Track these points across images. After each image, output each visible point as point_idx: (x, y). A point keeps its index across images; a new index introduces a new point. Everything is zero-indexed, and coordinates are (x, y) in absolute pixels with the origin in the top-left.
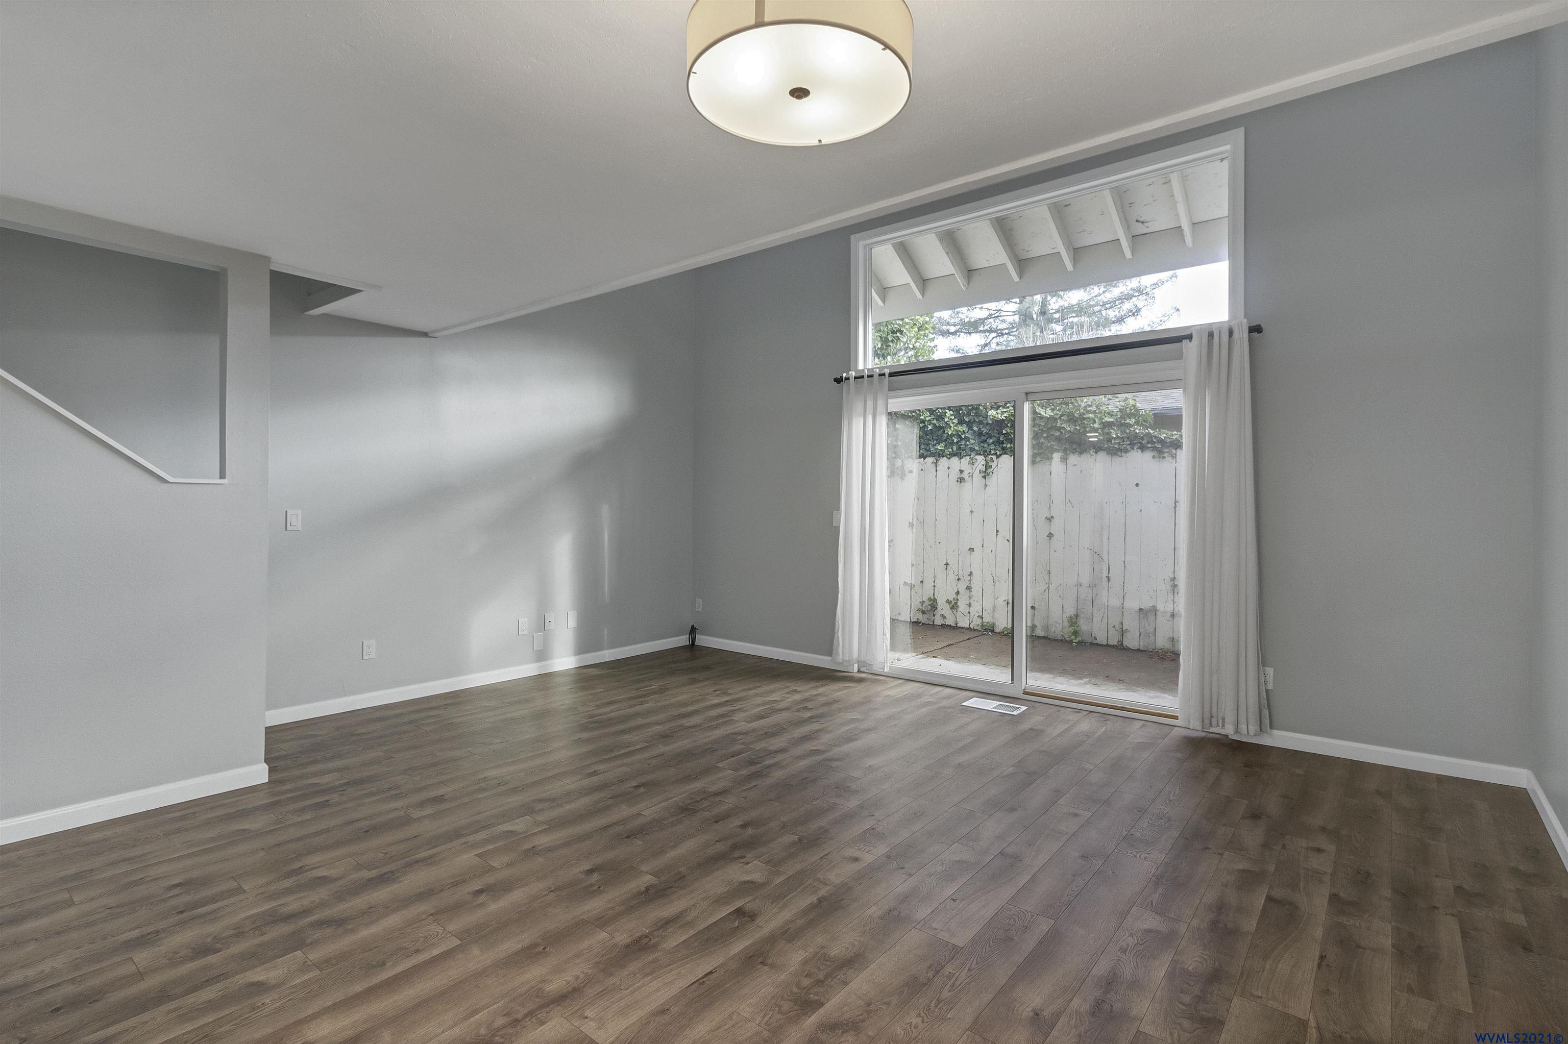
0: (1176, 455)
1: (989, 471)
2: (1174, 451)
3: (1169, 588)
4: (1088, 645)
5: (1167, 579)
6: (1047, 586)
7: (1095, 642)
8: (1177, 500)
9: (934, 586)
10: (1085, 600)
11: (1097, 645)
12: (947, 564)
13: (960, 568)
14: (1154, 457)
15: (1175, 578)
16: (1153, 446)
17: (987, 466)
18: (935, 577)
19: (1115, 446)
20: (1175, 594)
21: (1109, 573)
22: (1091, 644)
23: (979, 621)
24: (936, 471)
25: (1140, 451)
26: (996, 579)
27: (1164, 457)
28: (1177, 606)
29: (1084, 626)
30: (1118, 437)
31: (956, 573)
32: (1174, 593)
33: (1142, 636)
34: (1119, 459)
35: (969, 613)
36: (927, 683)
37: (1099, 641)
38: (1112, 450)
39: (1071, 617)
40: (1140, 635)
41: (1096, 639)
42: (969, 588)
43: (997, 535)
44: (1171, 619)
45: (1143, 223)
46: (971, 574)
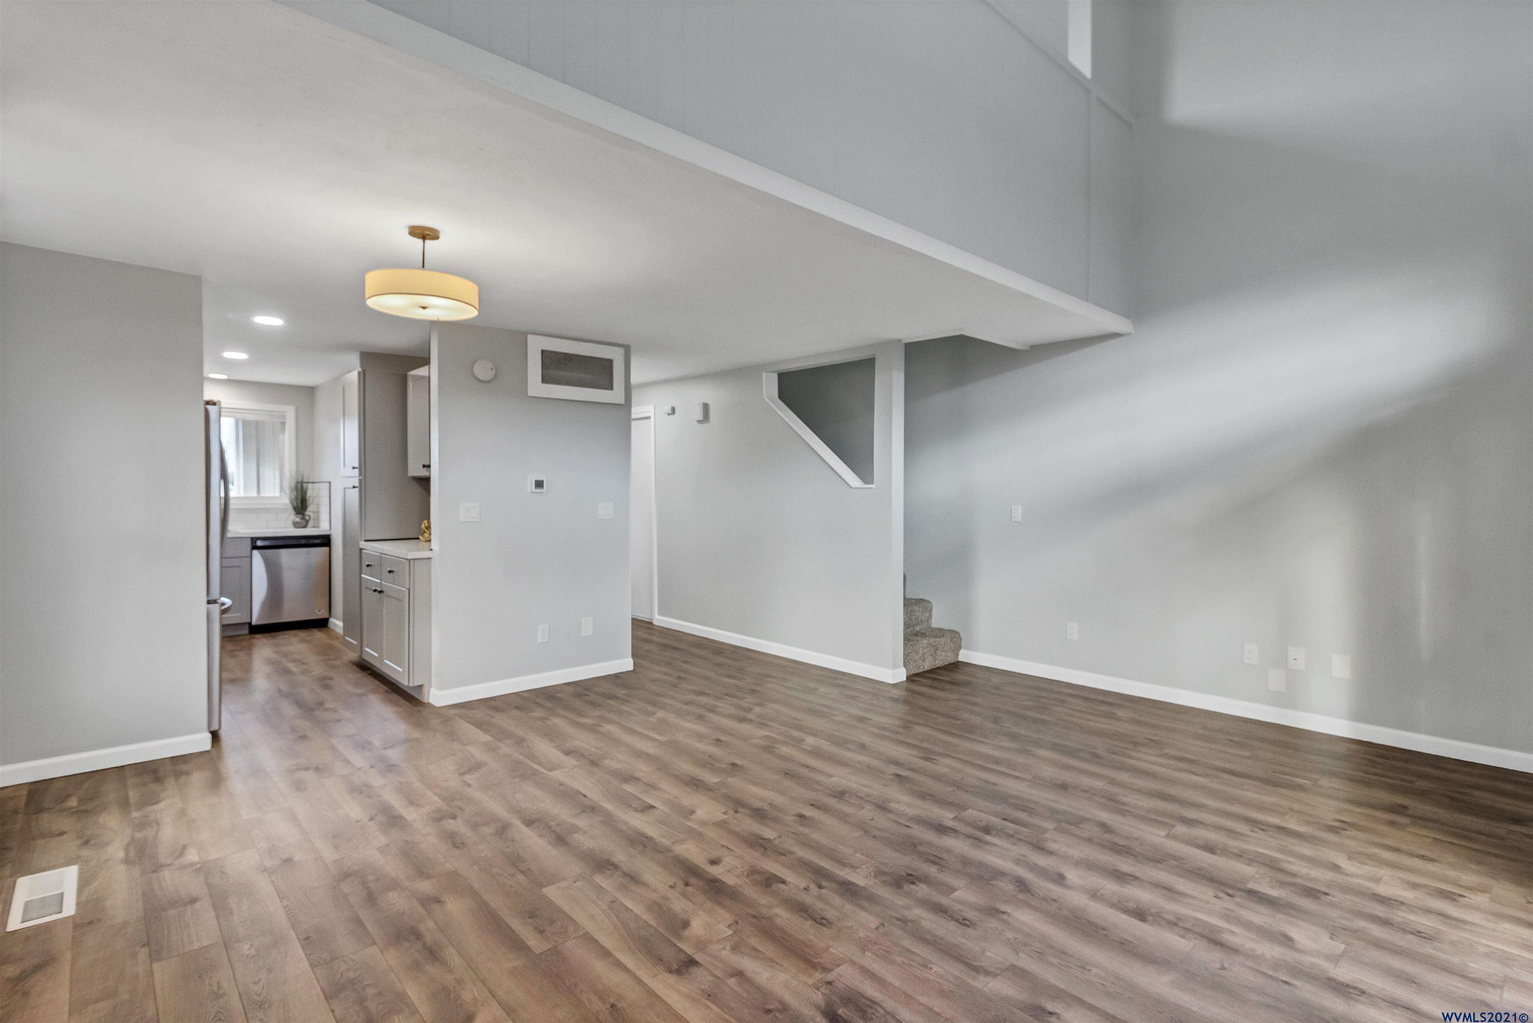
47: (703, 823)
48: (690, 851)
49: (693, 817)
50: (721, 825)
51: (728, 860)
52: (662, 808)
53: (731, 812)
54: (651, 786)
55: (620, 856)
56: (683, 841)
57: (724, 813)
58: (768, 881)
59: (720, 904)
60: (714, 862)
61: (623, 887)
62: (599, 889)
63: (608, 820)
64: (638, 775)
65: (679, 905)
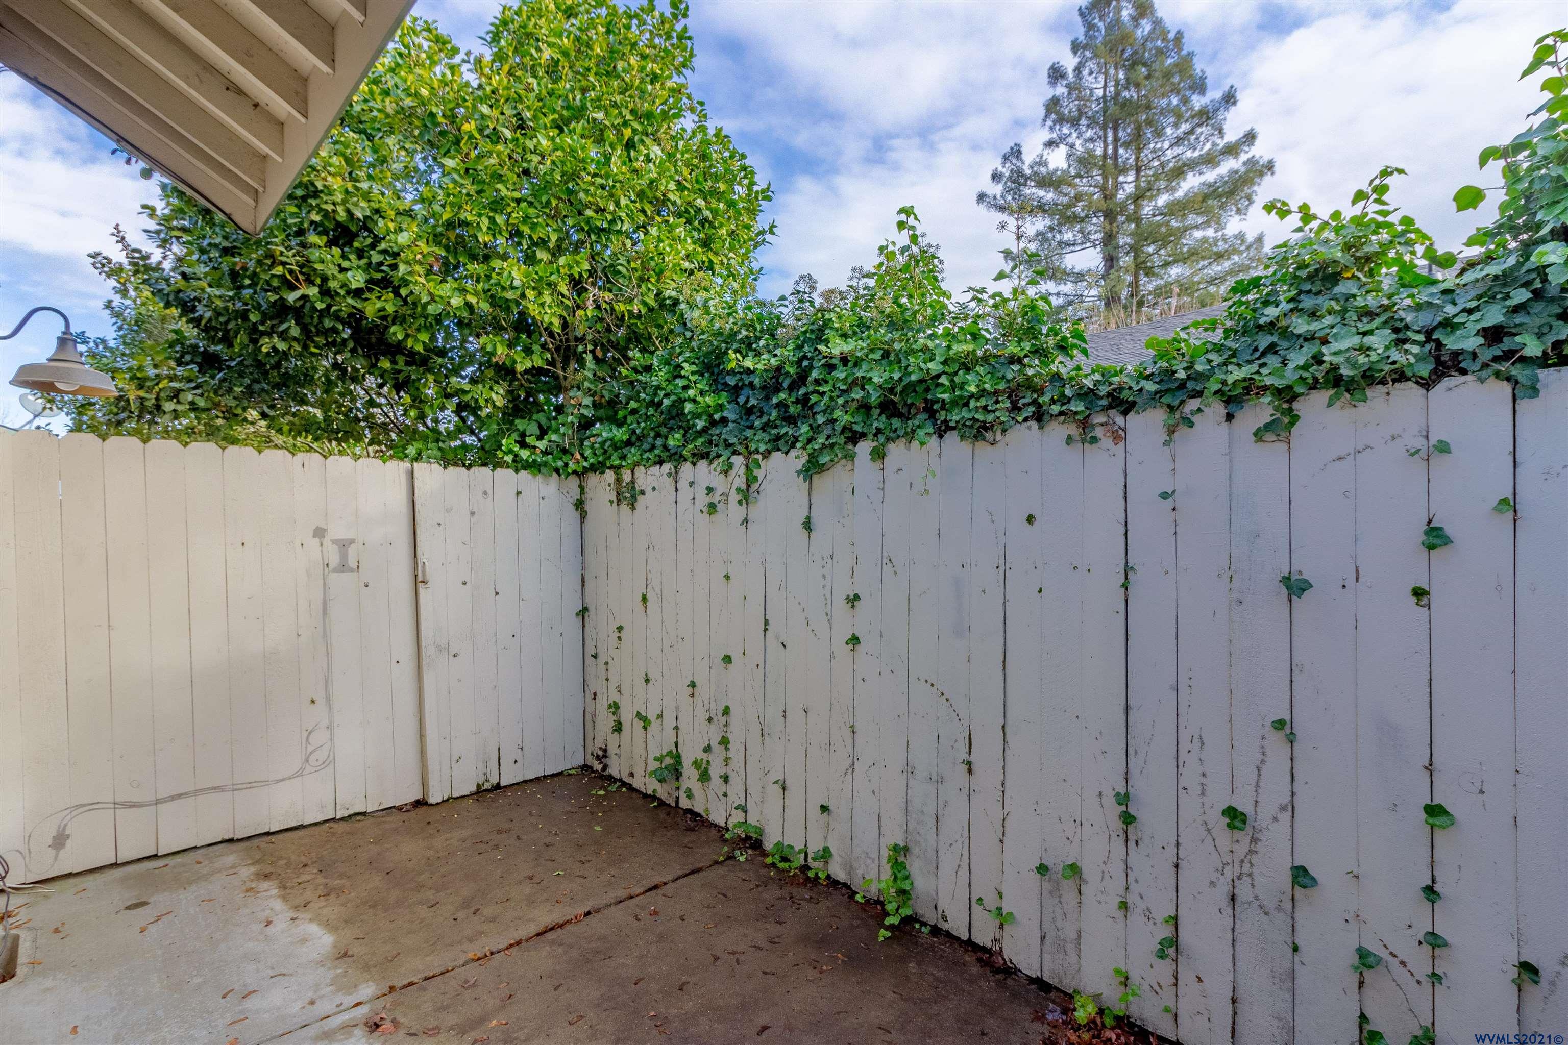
0: (1124, 430)
1: (755, 486)
2: (1120, 420)
3: (1113, 820)
6: (850, 761)
7: (940, 929)
8: (1130, 565)
9: (676, 728)
10: (921, 812)
11: (946, 936)
12: (693, 685)
13: (712, 699)
15: (1127, 795)
16: (1064, 408)
17: (750, 480)
18: (677, 708)
19: (977, 416)
20: (1132, 844)
21: (969, 752)
23: (738, 817)
24: (677, 490)
25: (1034, 425)
26: (766, 731)
27: (1094, 440)
28: (1136, 881)
30: (983, 393)
31: (707, 707)
32: (1127, 840)
33: (1048, 942)
34: (988, 449)
35: (725, 795)
38: (972, 427)
39: (896, 850)
40: (1043, 938)
42: (724, 742)
43: (766, 630)
44: (1120, 914)
46: (726, 712)
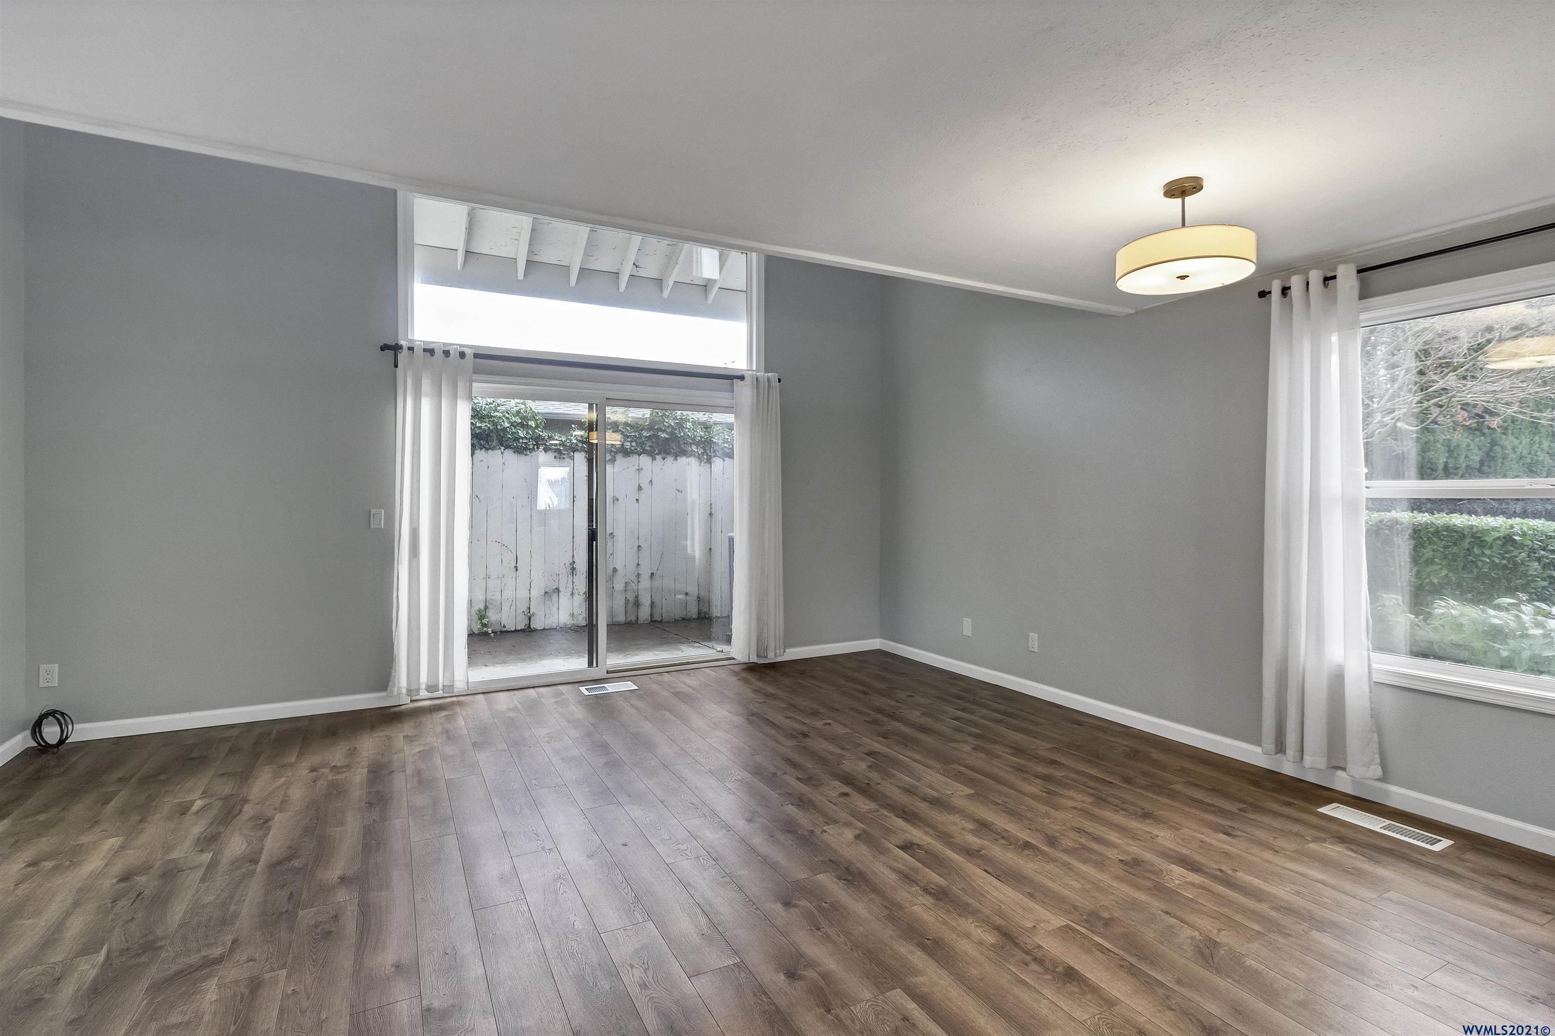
3: (569, 570)
4: (499, 633)
5: (568, 564)
7: (505, 629)
10: (494, 591)
11: (506, 632)
14: (555, 457)
20: (574, 575)
21: (516, 564)
22: (501, 632)
29: (492, 616)
34: (524, 457)
36: (508, 690)
37: (508, 628)
38: (520, 449)
39: (480, 611)
40: (545, 615)
41: (504, 627)
45: (637, 267)
47: (848, 825)
48: (863, 804)
49: (857, 832)
50: (831, 820)
51: (834, 794)
52: (890, 846)
53: (818, 831)
54: (907, 877)
55: (923, 807)
56: (870, 811)
57: (825, 832)
58: (809, 780)
59: (846, 772)
60: (846, 794)
61: (916, 787)
62: (931, 787)
63: (946, 838)
64: (929, 900)
65: (874, 775)
